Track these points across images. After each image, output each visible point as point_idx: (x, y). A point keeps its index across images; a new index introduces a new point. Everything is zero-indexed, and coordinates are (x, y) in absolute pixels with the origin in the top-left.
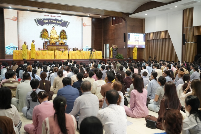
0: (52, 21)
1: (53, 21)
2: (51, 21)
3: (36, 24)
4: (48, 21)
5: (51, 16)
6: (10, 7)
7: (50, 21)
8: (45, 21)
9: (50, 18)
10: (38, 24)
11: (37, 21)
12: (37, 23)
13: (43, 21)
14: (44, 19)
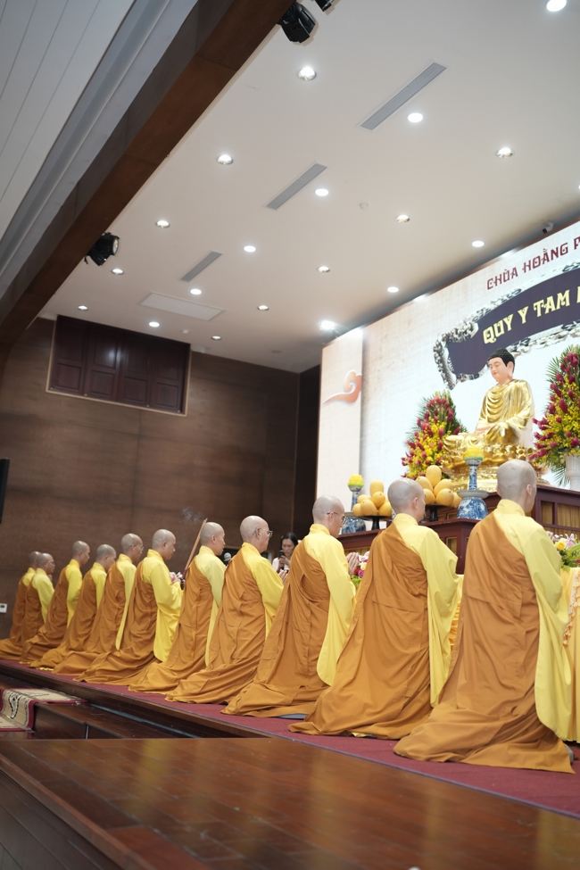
0: (538, 305)
1: (550, 305)
2: (531, 313)
3: (439, 375)
4: (508, 320)
5: (533, 264)
6: (327, 325)
7: (523, 313)
8: (490, 337)
9: (525, 287)
10: (453, 377)
11: (446, 353)
12: (449, 366)
13: (480, 334)
14: (487, 319)
